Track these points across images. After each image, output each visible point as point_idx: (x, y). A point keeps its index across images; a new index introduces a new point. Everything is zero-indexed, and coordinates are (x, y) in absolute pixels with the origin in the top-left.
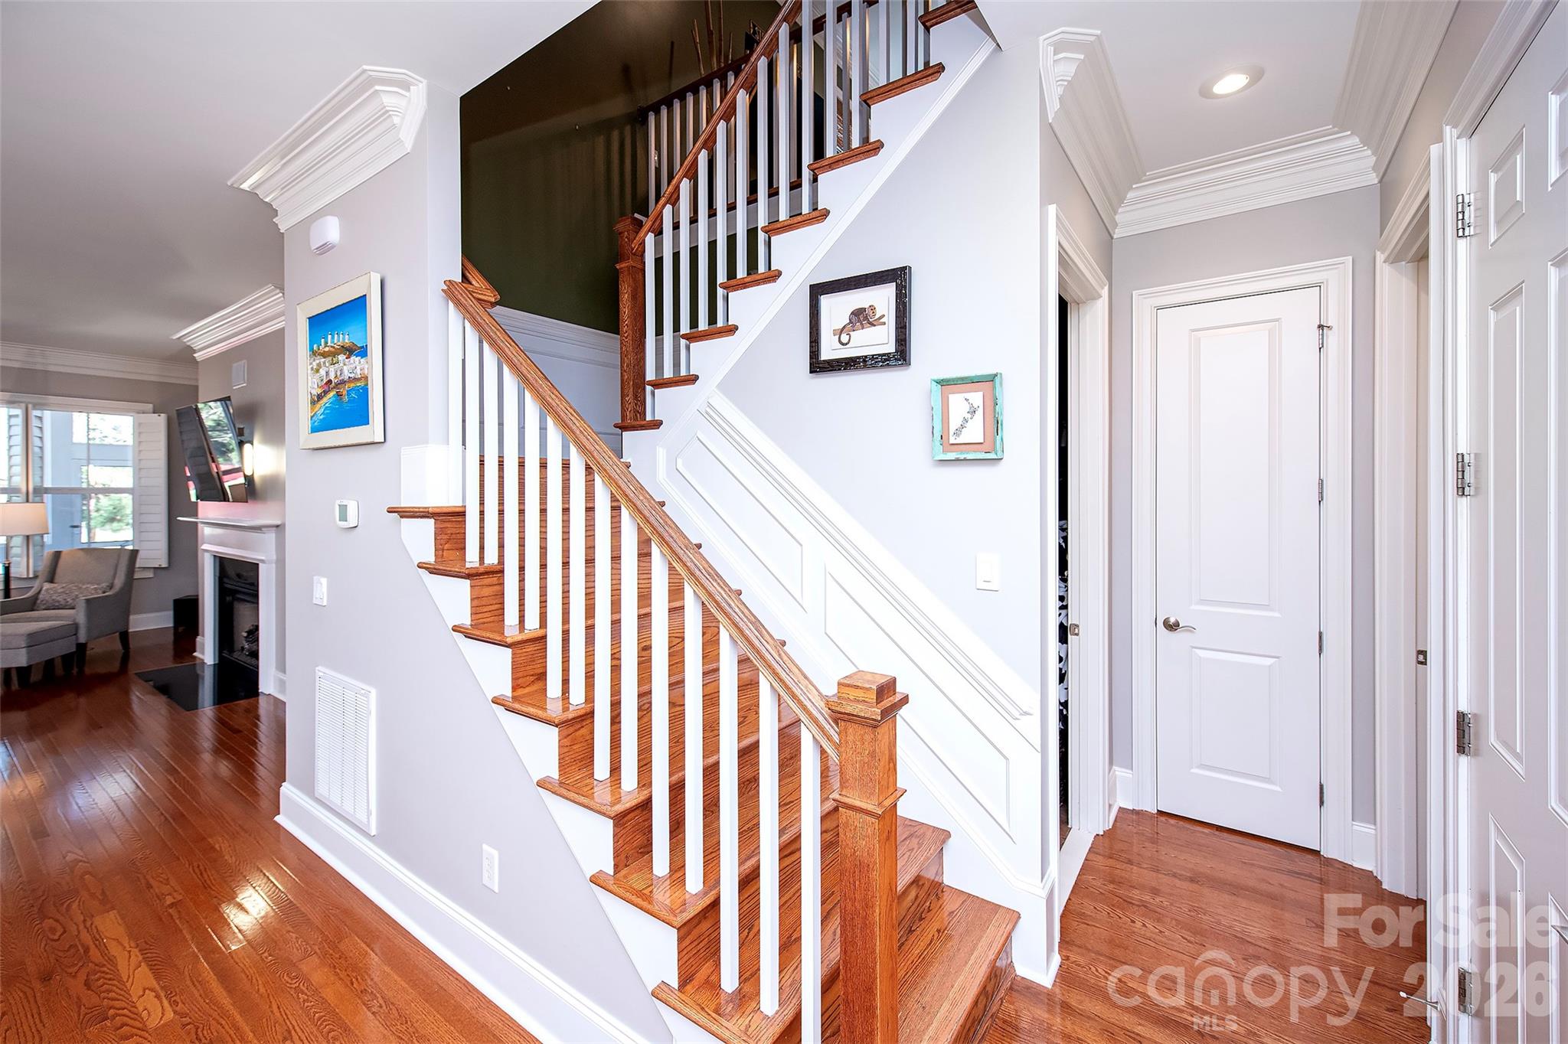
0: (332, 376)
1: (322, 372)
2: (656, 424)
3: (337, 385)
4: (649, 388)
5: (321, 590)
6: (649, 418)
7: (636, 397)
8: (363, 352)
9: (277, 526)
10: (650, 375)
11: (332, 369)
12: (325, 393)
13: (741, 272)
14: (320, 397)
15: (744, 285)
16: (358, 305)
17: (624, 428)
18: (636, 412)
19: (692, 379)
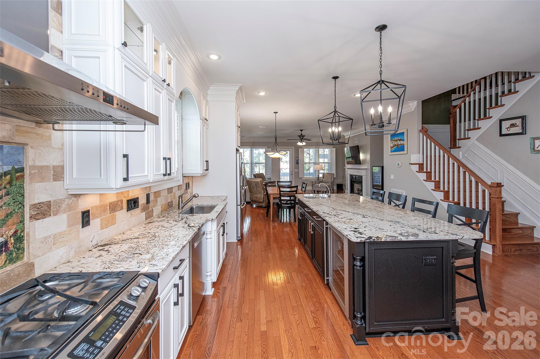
0: (396, 144)
1: (394, 143)
2: (460, 147)
3: (397, 145)
4: (457, 141)
5: (392, 177)
6: (457, 146)
7: (454, 142)
8: (403, 140)
9: (366, 169)
10: (458, 137)
11: (396, 143)
12: (394, 146)
13: (482, 116)
14: (393, 147)
15: (482, 119)
16: (403, 133)
17: (451, 148)
18: (454, 145)
19: (469, 138)
